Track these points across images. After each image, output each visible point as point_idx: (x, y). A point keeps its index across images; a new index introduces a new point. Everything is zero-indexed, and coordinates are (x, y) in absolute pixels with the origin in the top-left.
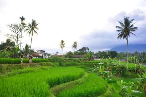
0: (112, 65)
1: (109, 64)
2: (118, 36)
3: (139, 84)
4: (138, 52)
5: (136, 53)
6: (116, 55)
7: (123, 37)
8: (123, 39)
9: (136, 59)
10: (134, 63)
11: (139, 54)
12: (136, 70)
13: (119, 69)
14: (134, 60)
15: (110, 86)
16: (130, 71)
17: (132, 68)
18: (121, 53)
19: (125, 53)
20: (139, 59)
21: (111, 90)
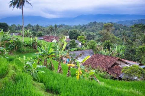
0: (6, 40)
1: (2, 38)
2: (11, 3)
3: (38, 59)
4: (31, 24)
5: (30, 25)
6: (6, 27)
7: (17, 5)
8: (17, 8)
9: (31, 33)
10: (28, 37)
11: (33, 27)
12: (32, 45)
13: (14, 45)
14: (29, 34)
15: (12, 65)
16: (26, 46)
17: (28, 42)
18: (12, 25)
19: (17, 25)
20: (33, 33)
21: (13, 70)
